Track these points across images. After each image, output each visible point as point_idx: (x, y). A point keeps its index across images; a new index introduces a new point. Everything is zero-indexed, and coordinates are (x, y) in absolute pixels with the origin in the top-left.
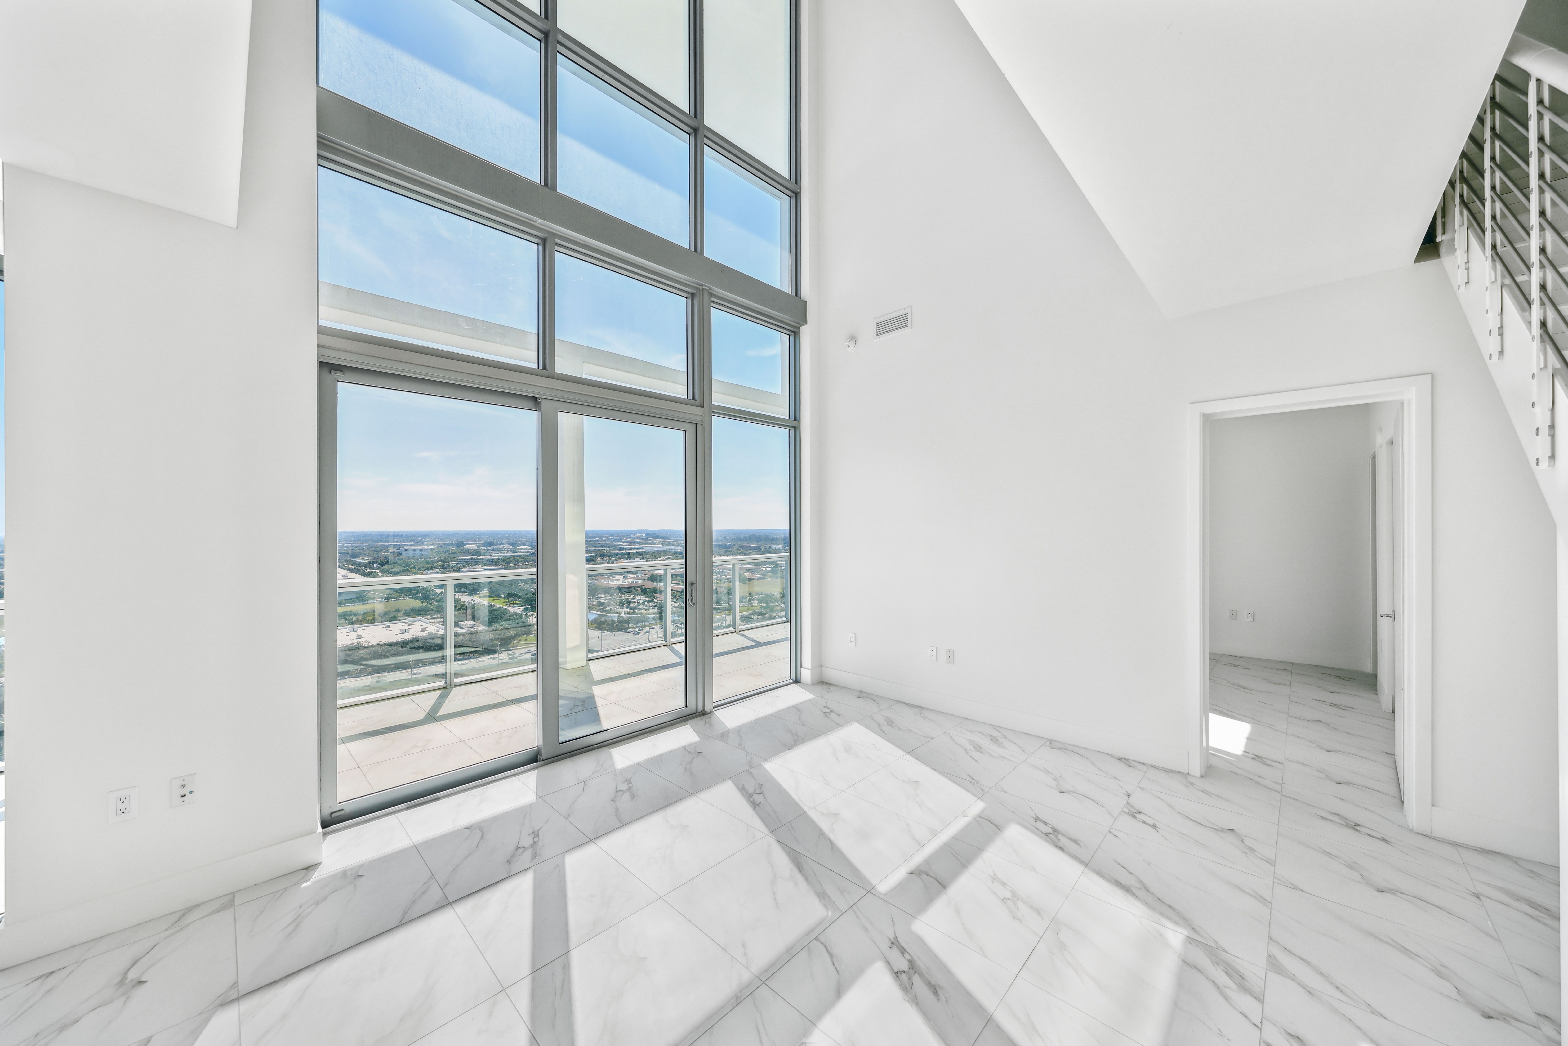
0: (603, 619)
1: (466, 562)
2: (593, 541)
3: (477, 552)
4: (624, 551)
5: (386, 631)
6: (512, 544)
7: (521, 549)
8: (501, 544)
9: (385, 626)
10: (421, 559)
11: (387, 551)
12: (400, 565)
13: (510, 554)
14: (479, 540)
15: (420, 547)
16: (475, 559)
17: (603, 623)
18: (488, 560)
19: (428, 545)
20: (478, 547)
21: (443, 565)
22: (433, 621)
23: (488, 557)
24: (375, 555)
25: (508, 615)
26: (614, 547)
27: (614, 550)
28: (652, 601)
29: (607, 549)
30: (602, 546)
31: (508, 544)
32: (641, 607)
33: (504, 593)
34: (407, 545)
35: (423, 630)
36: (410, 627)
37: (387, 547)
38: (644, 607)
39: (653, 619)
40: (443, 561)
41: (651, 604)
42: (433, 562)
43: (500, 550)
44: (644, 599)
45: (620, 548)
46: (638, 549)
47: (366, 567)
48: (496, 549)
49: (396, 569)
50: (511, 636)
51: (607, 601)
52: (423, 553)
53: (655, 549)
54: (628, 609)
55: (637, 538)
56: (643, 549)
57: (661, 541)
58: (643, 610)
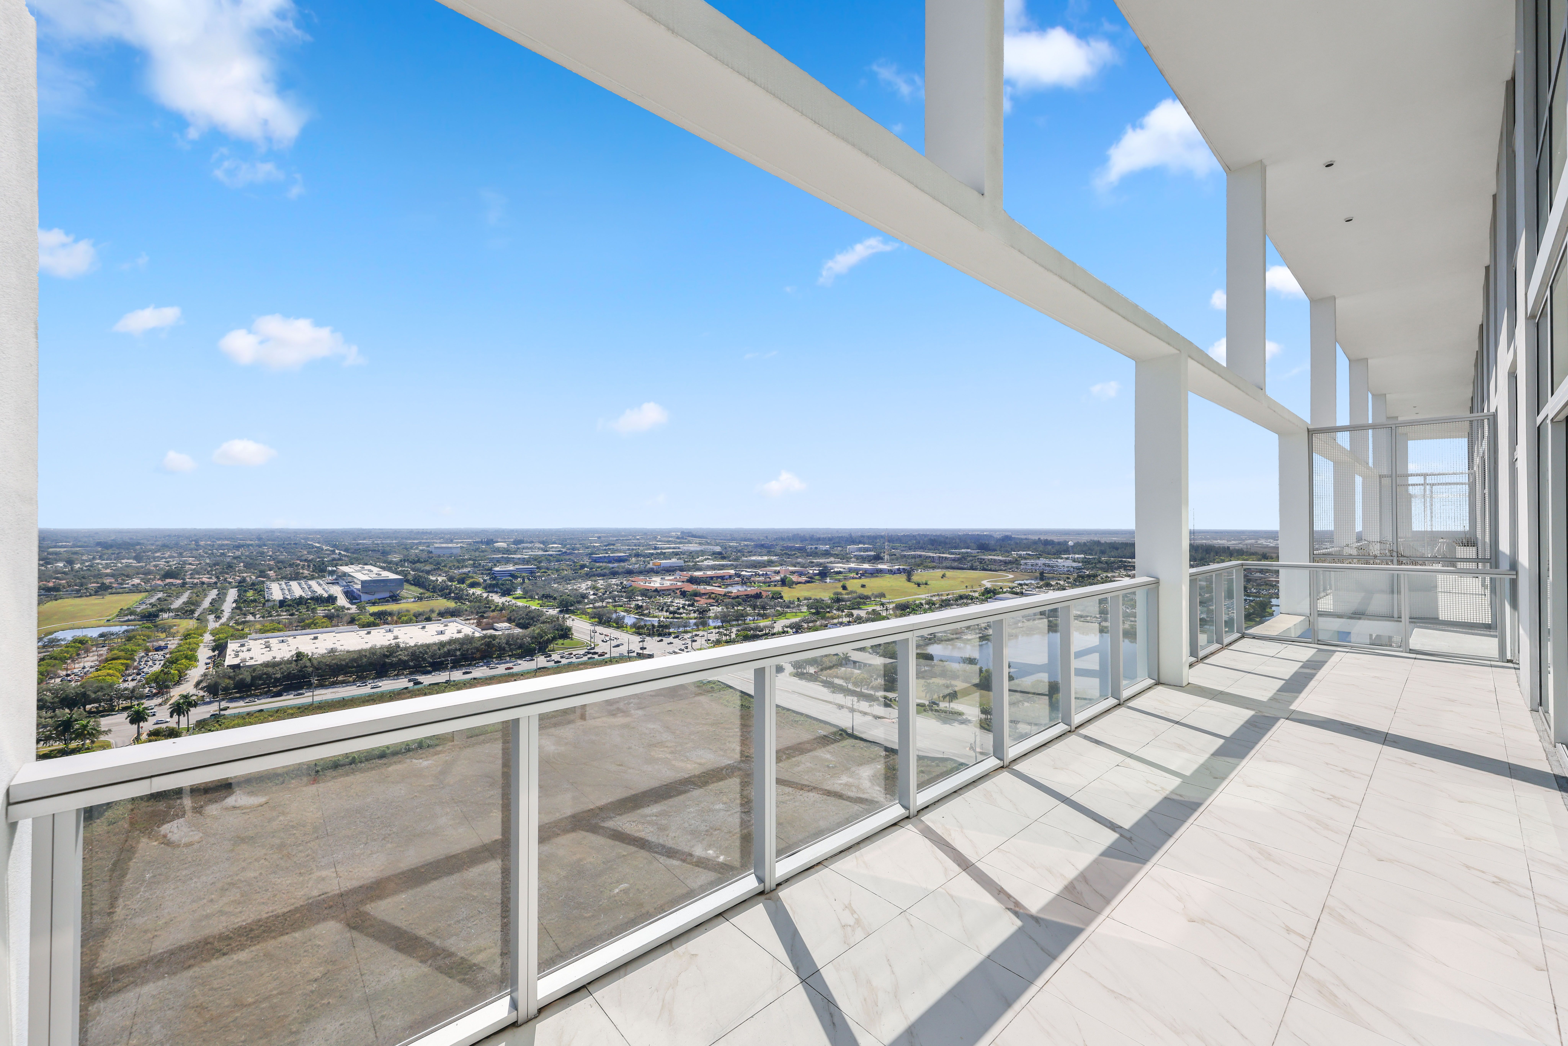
0: (642, 623)
1: (497, 561)
2: (626, 540)
3: (507, 551)
4: (659, 551)
5: (422, 632)
6: (543, 543)
7: (553, 547)
8: (532, 542)
9: (420, 627)
10: (451, 557)
11: (417, 548)
12: (431, 563)
13: (541, 553)
14: (508, 538)
15: (450, 545)
16: (505, 558)
17: (642, 627)
18: (519, 559)
19: (457, 543)
20: (508, 545)
21: (474, 564)
22: (468, 622)
23: (519, 556)
24: (405, 552)
25: (544, 617)
26: (648, 547)
27: (649, 549)
28: (692, 605)
29: (641, 548)
30: (635, 545)
31: (539, 542)
32: (681, 611)
33: (537, 594)
34: (436, 543)
35: (459, 632)
36: (446, 628)
37: (417, 544)
38: (685, 611)
39: (695, 624)
40: (473, 560)
41: (691, 608)
42: (464, 560)
43: (531, 548)
44: (684, 602)
45: (655, 547)
46: (674, 548)
47: (397, 565)
48: (527, 548)
49: (428, 568)
50: (548, 639)
51: (645, 604)
52: (455, 551)
53: (692, 549)
54: (668, 613)
55: (672, 537)
56: (679, 548)
57: (697, 540)
58: (684, 615)
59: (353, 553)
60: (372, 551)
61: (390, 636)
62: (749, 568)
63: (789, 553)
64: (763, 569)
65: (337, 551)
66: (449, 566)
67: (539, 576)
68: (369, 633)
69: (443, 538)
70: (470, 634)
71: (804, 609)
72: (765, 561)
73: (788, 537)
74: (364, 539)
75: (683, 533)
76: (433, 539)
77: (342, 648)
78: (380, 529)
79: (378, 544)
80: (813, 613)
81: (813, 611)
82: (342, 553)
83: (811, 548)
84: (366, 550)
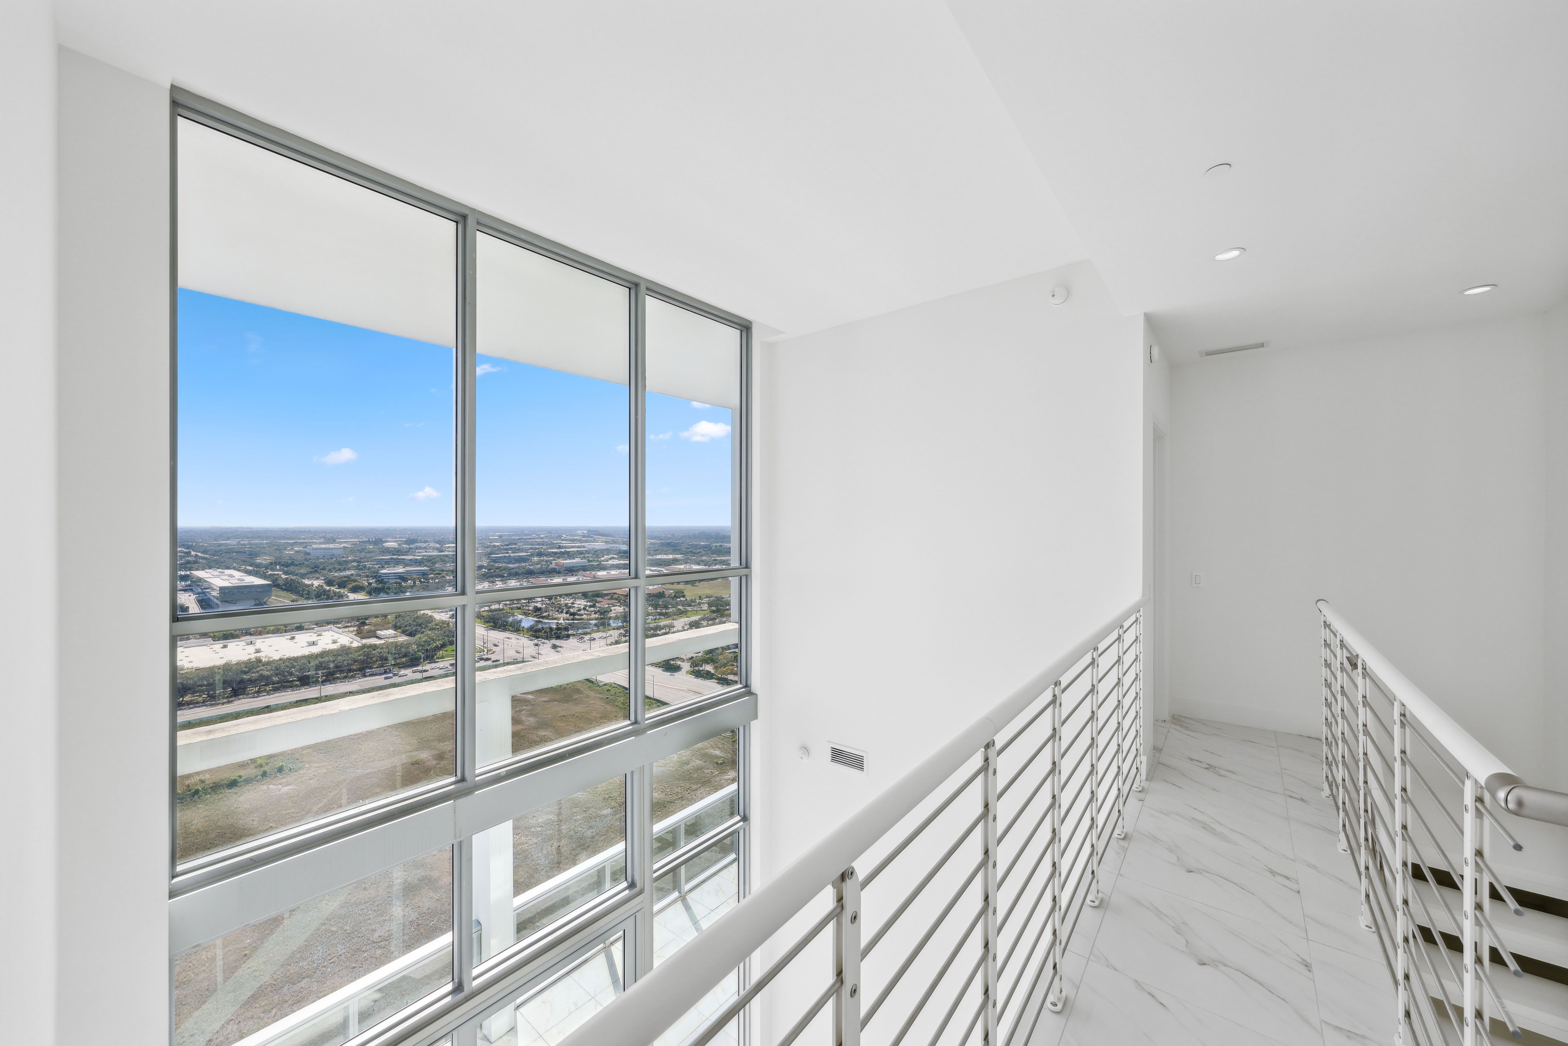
0: (540, 626)
1: (386, 562)
2: (529, 539)
3: (398, 551)
4: (563, 550)
5: (291, 643)
6: (438, 542)
7: (449, 547)
8: (425, 542)
9: (289, 637)
10: (332, 558)
11: (292, 549)
12: (307, 566)
13: (436, 553)
14: (400, 538)
15: (332, 546)
16: (395, 559)
17: (539, 630)
18: (411, 560)
19: (340, 543)
20: (399, 545)
21: (358, 566)
22: (347, 630)
23: (410, 557)
24: (277, 554)
25: (433, 623)
26: (552, 546)
27: (552, 548)
28: (594, 606)
29: (544, 547)
30: (539, 544)
31: (434, 542)
32: (582, 612)
34: (316, 543)
35: (334, 642)
36: (319, 638)
37: (292, 544)
38: (586, 612)
39: (596, 625)
40: (358, 562)
41: (592, 609)
42: (347, 562)
43: (425, 548)
44: (585, 603)
45: (559, 546)
46: (579, 547)
47: (267, 568)
48: (421, 548)
49: (303, 571)
50: (437, 647)
51: (544, 606)
52: (335, 552)
53: (598, 547)
54: (568, 615)
55: (577, 536)
56: (584, 547)
57: (604, 539)
58: (585, 616)
59: (213, 555)
60: (236, 552)
61: (251, 649)
62: (654, 566)
63: (694, 551)
64: (667, 567)
65: (193, 553)
66: (328, 568)
67: (432, 578)
68: (225, 647)
69: (324, 537)
70: (347, 644)
71: (705, 607)
72: (670, 559)
73: (694, 535)
74: (228, 539)
75: (589, 531)
76: (312, 538)
77: (190, 665)
78: (248, 528)
79: (244, 545)
80: (713, 612)
81: (714, 608)
82: (199, 554)
83: (716, 546)
84: (229, 551)
